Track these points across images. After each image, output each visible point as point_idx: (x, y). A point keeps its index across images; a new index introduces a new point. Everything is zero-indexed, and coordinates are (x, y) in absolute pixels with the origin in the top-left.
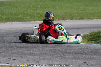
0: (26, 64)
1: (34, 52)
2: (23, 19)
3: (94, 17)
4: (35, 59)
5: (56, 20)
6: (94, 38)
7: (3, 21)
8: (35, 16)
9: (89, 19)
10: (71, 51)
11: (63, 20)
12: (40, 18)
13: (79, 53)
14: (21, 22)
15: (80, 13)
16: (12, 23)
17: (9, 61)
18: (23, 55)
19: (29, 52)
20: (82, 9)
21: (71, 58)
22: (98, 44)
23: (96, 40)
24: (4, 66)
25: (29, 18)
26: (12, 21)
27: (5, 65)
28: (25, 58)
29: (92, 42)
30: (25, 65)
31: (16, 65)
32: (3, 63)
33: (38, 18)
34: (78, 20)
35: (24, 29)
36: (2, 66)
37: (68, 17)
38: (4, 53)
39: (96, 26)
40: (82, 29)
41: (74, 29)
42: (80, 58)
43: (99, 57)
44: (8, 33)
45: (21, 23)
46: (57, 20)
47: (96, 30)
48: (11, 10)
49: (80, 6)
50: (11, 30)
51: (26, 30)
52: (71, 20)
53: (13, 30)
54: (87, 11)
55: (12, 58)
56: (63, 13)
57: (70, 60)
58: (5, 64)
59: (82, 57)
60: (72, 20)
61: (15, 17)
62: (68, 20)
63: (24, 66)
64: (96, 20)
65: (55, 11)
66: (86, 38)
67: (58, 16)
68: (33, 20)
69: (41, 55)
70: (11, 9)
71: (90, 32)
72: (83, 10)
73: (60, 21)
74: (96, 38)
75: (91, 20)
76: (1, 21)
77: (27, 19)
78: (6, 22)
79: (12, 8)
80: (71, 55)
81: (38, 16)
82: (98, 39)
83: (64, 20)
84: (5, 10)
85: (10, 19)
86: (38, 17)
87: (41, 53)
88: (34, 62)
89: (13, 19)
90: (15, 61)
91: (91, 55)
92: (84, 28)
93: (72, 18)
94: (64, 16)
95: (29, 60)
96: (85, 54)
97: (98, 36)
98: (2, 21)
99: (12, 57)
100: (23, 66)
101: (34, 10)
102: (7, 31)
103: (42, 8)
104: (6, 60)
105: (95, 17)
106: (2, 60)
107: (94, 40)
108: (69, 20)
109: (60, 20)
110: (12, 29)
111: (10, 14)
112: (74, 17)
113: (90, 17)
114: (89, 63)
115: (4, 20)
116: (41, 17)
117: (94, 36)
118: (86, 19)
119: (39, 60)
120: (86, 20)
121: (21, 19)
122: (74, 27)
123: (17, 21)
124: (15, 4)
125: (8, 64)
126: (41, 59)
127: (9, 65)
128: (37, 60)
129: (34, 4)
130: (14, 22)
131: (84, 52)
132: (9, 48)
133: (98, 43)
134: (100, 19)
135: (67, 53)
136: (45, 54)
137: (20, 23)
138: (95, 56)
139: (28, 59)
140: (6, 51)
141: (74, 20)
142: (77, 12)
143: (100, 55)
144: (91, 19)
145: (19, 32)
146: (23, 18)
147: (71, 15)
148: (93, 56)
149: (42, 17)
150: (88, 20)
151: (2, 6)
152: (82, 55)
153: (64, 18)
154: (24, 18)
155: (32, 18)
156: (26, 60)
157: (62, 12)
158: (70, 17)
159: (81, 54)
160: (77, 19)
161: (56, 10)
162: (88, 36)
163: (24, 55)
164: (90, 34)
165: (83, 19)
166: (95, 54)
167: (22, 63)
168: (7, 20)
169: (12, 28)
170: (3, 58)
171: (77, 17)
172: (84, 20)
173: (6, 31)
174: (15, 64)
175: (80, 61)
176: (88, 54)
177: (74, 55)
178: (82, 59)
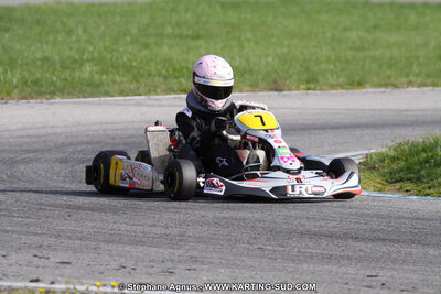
0: (114, 284)
1: (147, 230)
2: (98, 86)
3: (407, 76)
4: (153, 261)
5: (241, 91)
6: (409, 169)
7: (14, 95)
8: (149, 75)
9: (386, 85)
10: (310, 226)
11: (272, 90)
12: (174, 83)
13: (345, 236)
14: (90, 99)
15: (348, 62)
16: (51, 101)
17: (41, 271)
18: (102, 245)
19: (128, 228)
20: (354, 42)
21: (311, 257)
22: (427, 195)
23: (418, 180)
24: (21, 288)
25: (125, 79)
26: (52, 94)
27: (26, 287)
28: (111, 256)
29: (401, 188)
30: (113, 287)
31: (72, 287)
32: (17, 277)
33: (161, 80)
34: (340, 91)
35: (104, 131)
36: (11, 289)
37: (295, 77)
38: (20, 233)
39: (420, 118)
40: (358, 132)
41: (321, 132)
42: (349, 258)
43: (432, 252)
44: (36, 146)
45: (89, 103)
46: (248, 89)
47: (417, 136)
48: (45, 47)
49: (345, 29)
50: (47, 135)
51: (110, 132)
52: (309, 89)
53: (55, 134)
54: (378, 53)
55: (55, 258)
56: (270, 59)
57: (305, 266)
58: (24, 280)
59: (361, 251)
60: (314, 89)
61: (63, 76)
62: (294, 92)
63: (109, 290)
64: (415, 89)
65: (236, 50)
66: (374, 168)
67: (251, 72)
68: (142, 90)
69: (181, 241)
70: (47, 43)
71: (391, 144)
72: (362, 49)
73: (260, 93)
74: (419, 171)
75: (397, 90)
76: (4, 94)
77: (116, 87)
78: (25, 98)
79: (51, 38)
80: (311, 244)
81: (164, 72)
82: (429, 175)
83: (276, 90)
84: (18, 47)
85: (42, 86)
86: (165, 77)
87: (179, 236)
88: (150, 274)
89: (53, 83)
90: (67, 270)
91: (399, 242)
92: (367, 126)
93: (311, 82)
94: (275, 72)
95: (130, 265)
96: (374, 240)
97: (427, 161)
98: (8, 94)
99: (55, 250)
100: (103, 289)
101: (146, 46)
102: (29, 136)
103: (181, 36)
104: (29, 264)
105: (413, 79)
106: (11, 265)
107: (410, 180)
108: (298, 89)
109: (261, 90)
110: (50, 131)
111: (39, 63)
112: (320, 79)
113: (389, 77)
114: (392, 277)
115: (16, 91)
116: (177, 77)
117: (410, 161)
118: (375, 86)
119: (170, 265)
120: (373, 90)
121: (90, 84)
122: (321, 122)
123: (71, 95)
124: (65, 19)
125: (37, 281)
126: (179, 261)
127: (41, 285)
128: (163, 265)
129: (145, 19)
130: (58, 100)
131: (365, 230)
132: (40, 213)
133: (427, 191)
134: (434, 85)
135: (291, 233)
136: (199, 240)
137: (85, 103)
138: (416, 250)
139: (123, 260)
140: (29, 225)
141: (321, 89)
142: (333, 57)
143: (437, 246)
144: (396, 86)
145: (82, 143)
146: (98, 82)
147: (307, 69)
148: (406, 249)
149: (183, 76)
150: (382, 90)
151: (7, 30)
152: (361, 245)
153: (275, 82)
154: (101, 80)
155: (139, 81)
156: (114, 265)
157: (269, 55)
158: (305, 77)
159: (356, 238)
160: (333, 87)
161: (243, 47)
162: (383, 161)
163: (107, 242)
164: (392, 153)
165: (360, 84)
166: (418, 238)
167: (100, 280)
168: (28, 90)
169: (51, 124)
170: (13, 257)
171: (332, 75)
172: (364, 90)
173: (23, 137)
174: (67, 283)
175: (351, 270)
176: (384, 240)
177: (324, 242)
178: (360, 260)
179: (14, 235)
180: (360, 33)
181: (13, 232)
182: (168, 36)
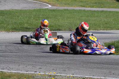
1: (55, 61)
4: (60, 68)
16: (19, 32)
17: (36, 70)
28: (50, 67)
32: (31, 71)
42: (103, 68)
55: (38, 67)
58: (33, 72)
78: (13, 32)
88: (60, 71)
90: (41, 70)
91: (113, 65)
95: (55, 69)
96: (107, 64)
99: (37, 65)
104: (32, 68)
106: (28, 69)
114: (115, 72)
119: (64, 69)
125: (36, 72)
126: (66, 68)
128: (62, 69)
132: (29, 57)
135: (88, 63)
136: (68, 64)
138: (117, 66)
139: (53, 68)
140: (28, 60)
148: (115, 66)
152: (104, 65)
154: (30, 27)
163: (47, 64)
170: (28, 67)
175: (105, 71)
177: (96, 65)
178: (106, 69)
179: (26, 62)
180: (85, 18)
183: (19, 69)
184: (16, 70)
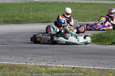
1: (46, 52)
4: (50, 59)
6: (97, 40)
12: (37, 21)
13: (89, 54)
17: (27, 61)
19: (41, 52)
21: (84, 58)
23: (100, 42)
28: (40, 58)
29: (96, 43)
31: (36, 64)
32: (22, 62)
36: (22, 65)
42: (92, 58)
43: (109, 57)
55: (29, 58)
57: (83, 60)
58: (24, 63)
59: (94, 57)
82: (102, 41)
88: (51, 62)
90: (32, 61)
91: (101, 55)
95: (45, 60)
96: (96, 54)
99: (28, 56)
101: (27, 13)
104: (24, 59)
105: (90, 20)
106: (20, 60)
107: (98, 42)
114: (103, 62)
119: (54, 60)
125: (27, 63)
126: (56, 59)
128: (52, 60)
131: (93, 52)
133: (102, 44)
135: (77, 53)
136: (58, 54)
138: (106, 56)
139: (43, 59)
148: (103, 56)
159: (92, 54)
163: (38, 55)
170: (20, 58)
175: (94, 61)
176: (98, 54)
177: (85, 55)
178: (95, 59)
179: (17, 54)
181: (17, 53)
182: (31, 10)
183: (11, 61)
184: (8, 61)
